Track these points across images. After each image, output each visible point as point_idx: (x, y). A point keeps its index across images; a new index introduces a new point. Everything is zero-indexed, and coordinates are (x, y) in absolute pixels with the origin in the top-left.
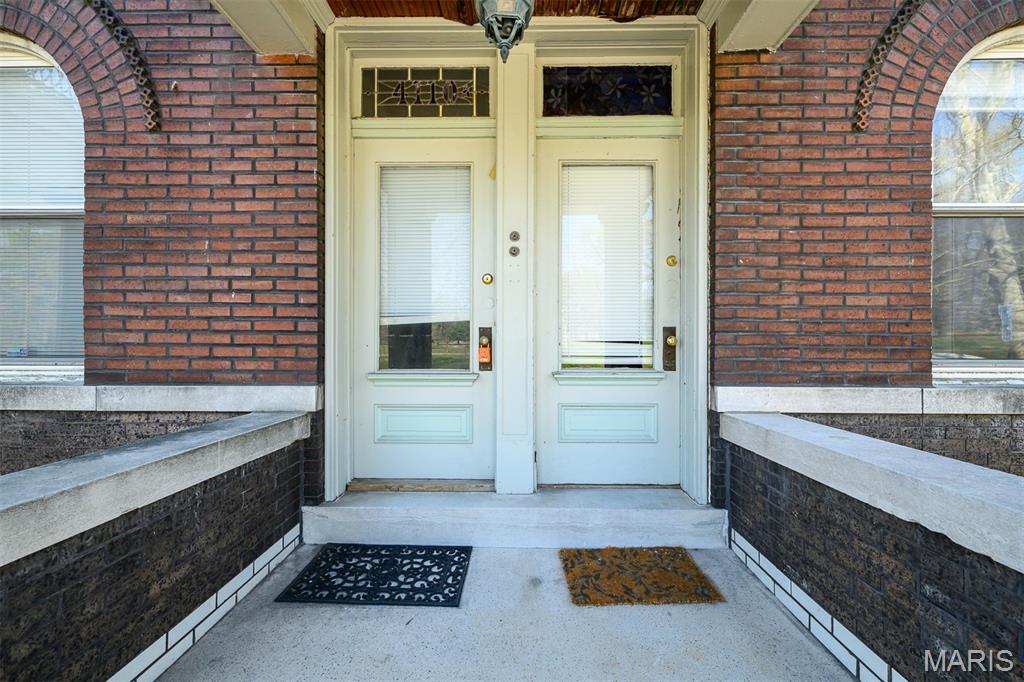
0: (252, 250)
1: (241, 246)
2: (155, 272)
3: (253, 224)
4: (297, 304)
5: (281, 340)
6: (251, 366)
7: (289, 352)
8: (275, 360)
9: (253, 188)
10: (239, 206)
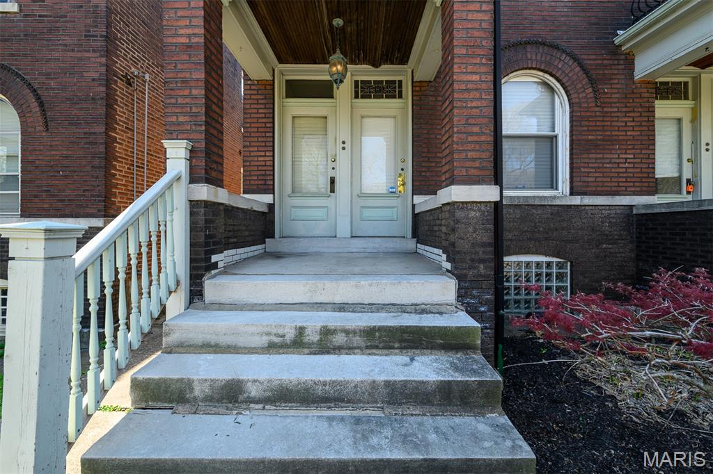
0: (633, 149)
1: (629, 147)
2: (599, 156)
3: (633, 140)
4: (649, 167)
5: (644, 180)
6: (633, 189)
7: (646, 184)
8: (641, 187)
9: (633, 126)
10: (629, 133)
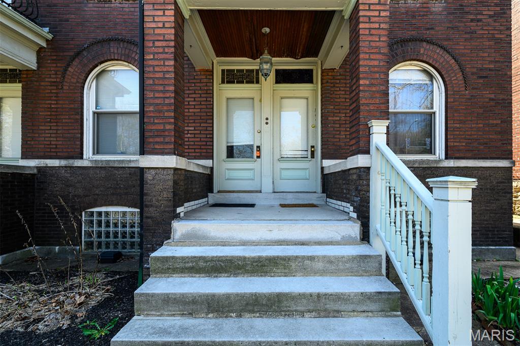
0: (194, 123)
1: (191, 121)
3: (194, 115)
4: (207, 137)
5: (202, 147)
6: (194, 154)
7: (205, 151)
8: (201, 153)
9: (194, 105)
10: (191, 110)
